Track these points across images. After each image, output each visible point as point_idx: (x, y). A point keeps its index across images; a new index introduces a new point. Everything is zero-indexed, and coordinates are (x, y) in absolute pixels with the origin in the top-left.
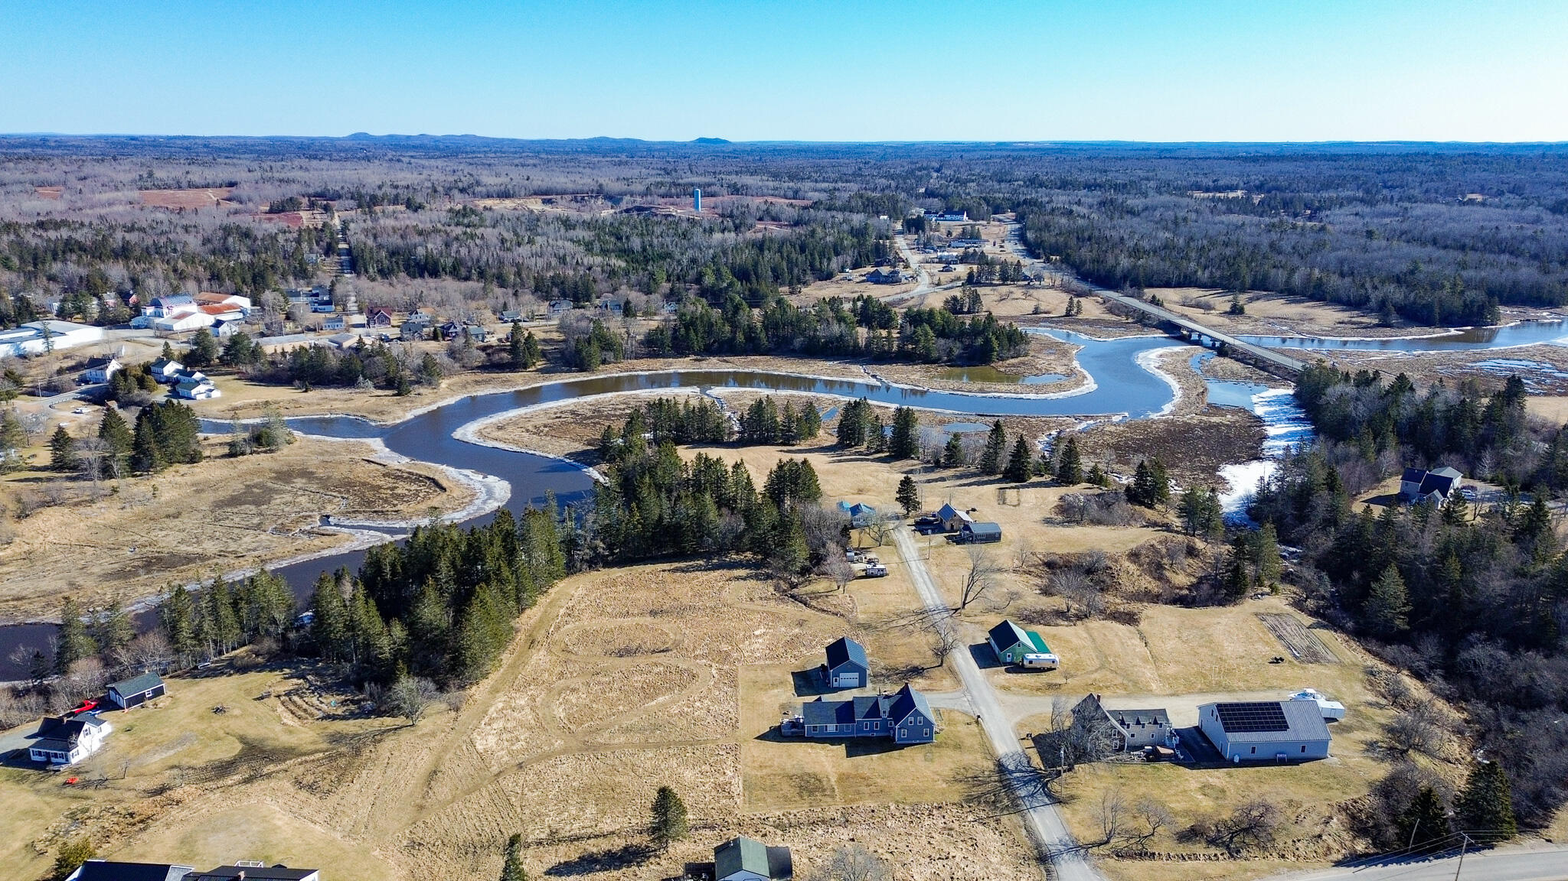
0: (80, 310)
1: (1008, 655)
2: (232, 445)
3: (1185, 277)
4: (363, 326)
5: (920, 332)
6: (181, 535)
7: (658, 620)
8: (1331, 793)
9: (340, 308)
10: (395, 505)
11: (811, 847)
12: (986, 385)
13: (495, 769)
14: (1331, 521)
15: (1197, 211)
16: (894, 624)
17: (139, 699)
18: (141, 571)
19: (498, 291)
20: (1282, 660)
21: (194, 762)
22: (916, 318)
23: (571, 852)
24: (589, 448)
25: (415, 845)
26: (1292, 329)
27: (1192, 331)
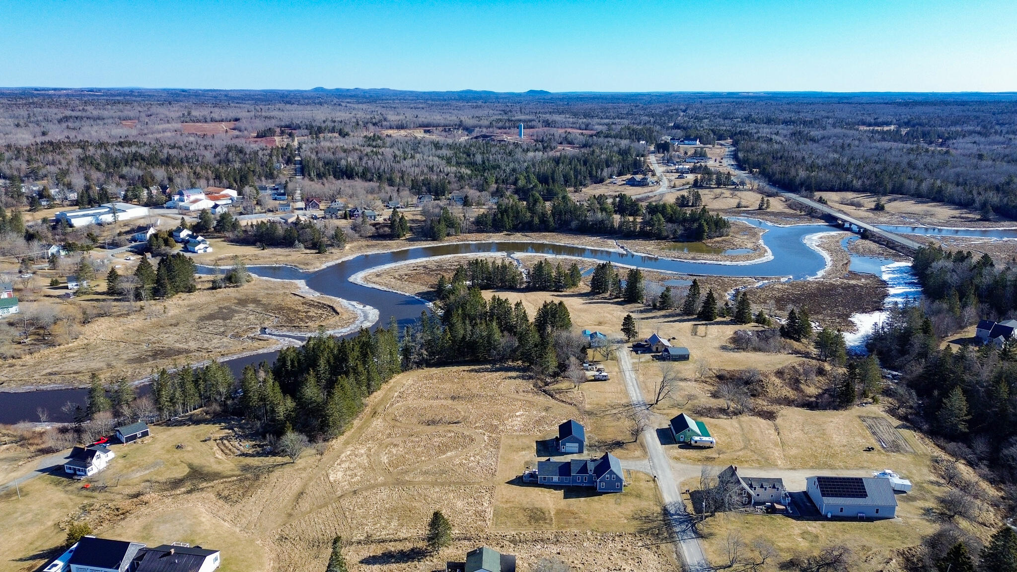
0: (136, 196)
1: (681, 437)
2: (214, 282)
3: (844, 184)
4: (302, 209)
5: (655, 219)
6: (177, 337)
7: (456, 402)
8: (893, 542)
9: (290, 198)
10: (306, 323)
11: (531, 556)
12: (698, 255)
13: (339, 493)
14: (923, 354)
15: (859, 140)
16: (609, 412)
17: (134, 437)
18: (150, 358)
19: (388, 188)
20: (873, 449)
21: (160, 479)
22: (654, 210)
23: (377, 550)
24: (432, 290)
25: (283, 538)
26: (918, 221)
27: (845, 221)
